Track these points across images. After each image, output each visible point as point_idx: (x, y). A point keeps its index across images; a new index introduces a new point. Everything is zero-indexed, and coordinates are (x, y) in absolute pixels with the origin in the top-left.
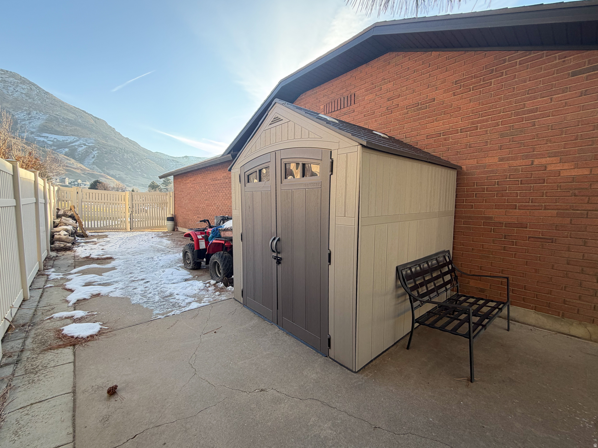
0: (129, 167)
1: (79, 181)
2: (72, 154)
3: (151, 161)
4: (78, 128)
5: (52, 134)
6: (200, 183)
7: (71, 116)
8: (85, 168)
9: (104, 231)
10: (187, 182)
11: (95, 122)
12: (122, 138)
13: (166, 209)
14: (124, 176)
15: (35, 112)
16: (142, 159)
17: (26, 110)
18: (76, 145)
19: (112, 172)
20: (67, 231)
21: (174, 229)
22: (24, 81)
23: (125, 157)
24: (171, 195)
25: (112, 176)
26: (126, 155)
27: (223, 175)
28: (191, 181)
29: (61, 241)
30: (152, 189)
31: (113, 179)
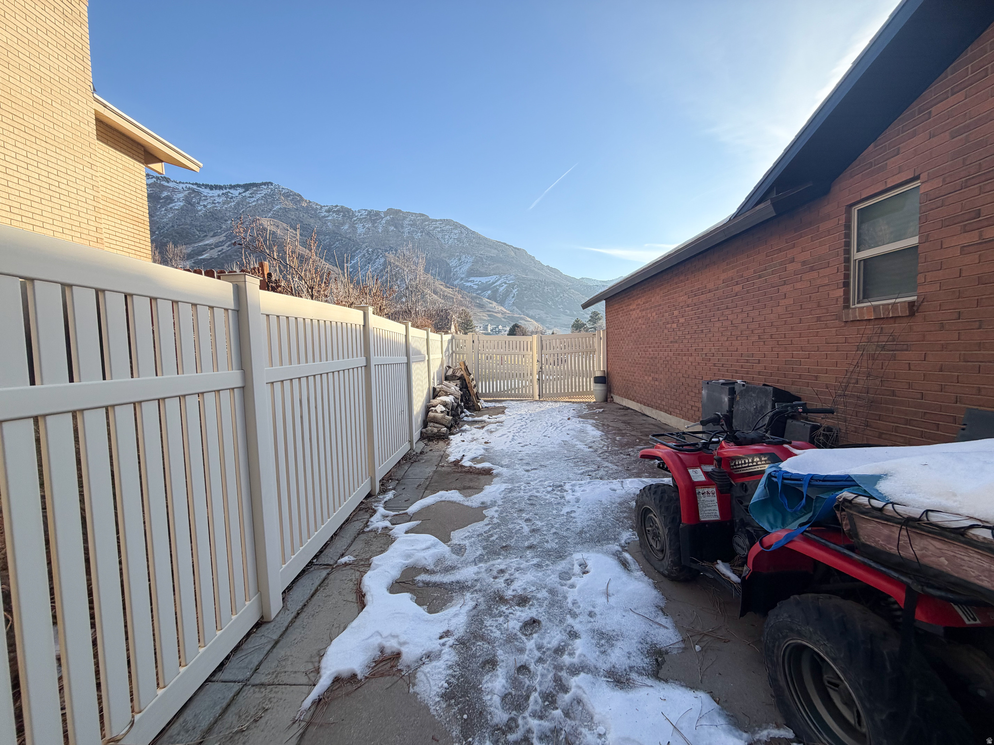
0: (550, 304)
1: (500, 327)
2: (493, 298)
3: (575, 292)
4: (499, 265)
5: (477, 276)
6: (660, 305)
7: (493, 253)
8: (505, 311)
9: (505, 399)
10: (631, 307)
11: (515, 253)
12: (542, 267)
13: (593, 357)
14: (544, 316)
15: (464, 256)
16: (565, 291)
17: (457, 256)
18: (497, 285)
19: (531, 313)
20: (445, 404)
21: (607, 398)
22: (456, 226)
23: (545, 291)
24: (602, 336)
25: (531, 317)
26: (546, 288)
27: (724, 276)
28: (639, 304)
29: (437, 423)
30: (576, 329)
31: (532, 320)
